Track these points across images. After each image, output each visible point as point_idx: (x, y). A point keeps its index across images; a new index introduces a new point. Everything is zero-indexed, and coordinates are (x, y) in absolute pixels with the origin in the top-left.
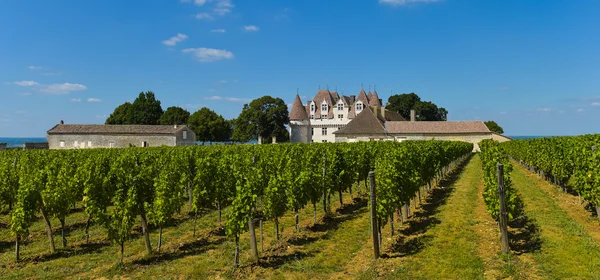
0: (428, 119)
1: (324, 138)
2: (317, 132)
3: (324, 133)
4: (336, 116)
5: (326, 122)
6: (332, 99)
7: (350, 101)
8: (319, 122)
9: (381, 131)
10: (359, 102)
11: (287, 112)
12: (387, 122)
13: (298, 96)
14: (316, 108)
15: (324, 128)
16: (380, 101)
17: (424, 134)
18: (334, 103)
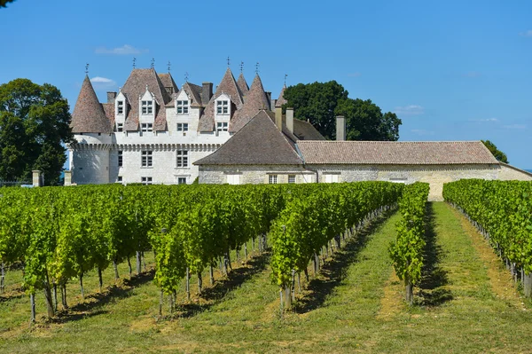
0: (365, 137)
1: (146, 172)
2: (131, 160)
3: (147, 161)
4: (172, 127)
5: (149, 138)
6: (162, 88)
7: (202, 95)
8: (134, 139)
9: (293, 160)
10: (223, 98)
11: (67, 117)
12: (300, 143)
13: (87, 80)
14: (129, 107)
15: (147, 153)
16: (267, 95)
17: (375, 167)
18: (167, 99)
